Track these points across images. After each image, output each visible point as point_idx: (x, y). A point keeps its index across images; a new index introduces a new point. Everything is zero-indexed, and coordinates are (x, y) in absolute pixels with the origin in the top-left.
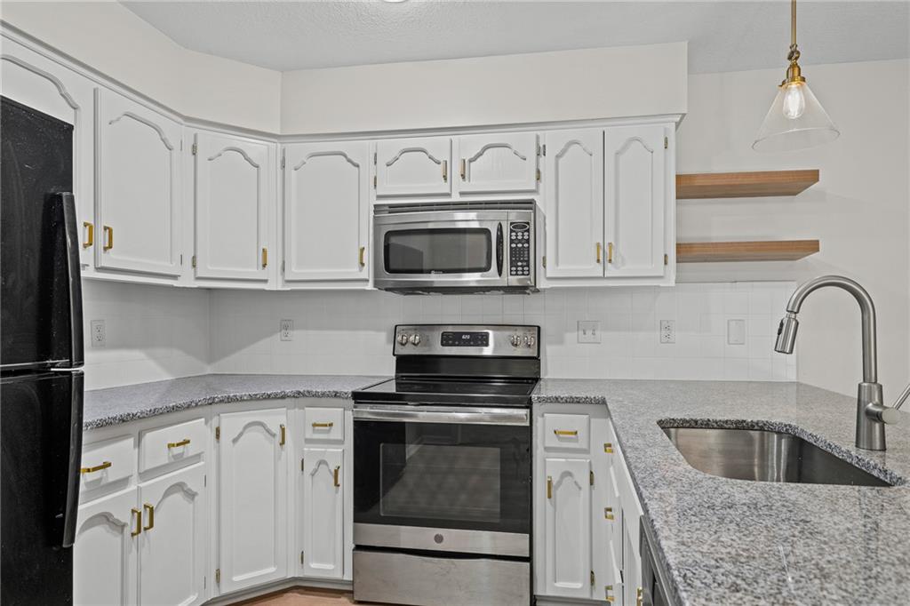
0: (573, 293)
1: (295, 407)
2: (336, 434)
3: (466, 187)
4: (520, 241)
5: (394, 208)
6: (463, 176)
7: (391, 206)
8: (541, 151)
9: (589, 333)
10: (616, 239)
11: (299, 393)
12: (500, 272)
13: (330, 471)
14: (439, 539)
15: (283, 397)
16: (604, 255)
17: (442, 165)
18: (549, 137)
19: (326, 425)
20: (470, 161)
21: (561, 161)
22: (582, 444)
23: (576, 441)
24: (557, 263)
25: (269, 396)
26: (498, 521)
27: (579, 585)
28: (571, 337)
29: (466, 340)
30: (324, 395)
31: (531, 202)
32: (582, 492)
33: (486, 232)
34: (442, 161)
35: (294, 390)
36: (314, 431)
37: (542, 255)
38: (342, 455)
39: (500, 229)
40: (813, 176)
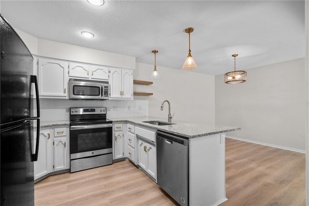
0: (116, 101)
1: (51, 129)
2: (64, 134)
3: (93, 77)
4: (106, 90)
5: (75, 80)
6: (92, 75)
7: (74, 79)
8: (110, 72)
9: (115, 109)
10: (124, 90)
11: (54, 125)
12: (102, 96)
13: (62, 143)
14: (93, 153)
15: (48, 127)
16: (122, 93)
17: (87, 71)
18: (111, 69)
19: (62, 132)
20: (94, 71)
21: (113, 74)
22: (121, 129)
23: (120, 129)
24: (113, 94)
25: (46, 126)
26: (106, 147)
27: (121, 156)
28: (112, 110)
29: (90, 111)
30: (62, 125)
31: (108, 82)
32: (122, 138)
33: (99, 87)
34: (87, 70)
35: (52, 124)
36: (58, 134)
37: (110, 93)
38: (66, 139)
39: (102, 87)
40: (152, 83)
